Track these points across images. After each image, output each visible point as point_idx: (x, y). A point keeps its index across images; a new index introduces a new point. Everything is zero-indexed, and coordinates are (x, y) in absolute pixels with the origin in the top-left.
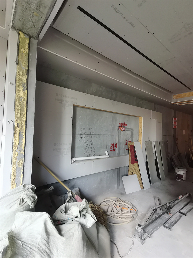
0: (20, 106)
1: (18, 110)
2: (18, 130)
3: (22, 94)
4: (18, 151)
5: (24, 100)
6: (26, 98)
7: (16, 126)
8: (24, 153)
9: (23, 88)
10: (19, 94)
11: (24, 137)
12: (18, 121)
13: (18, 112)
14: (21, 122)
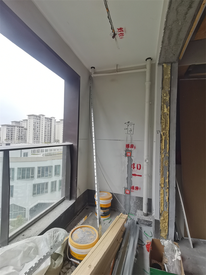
0: (164, 120)
1: (163, 123)
2: (163, 137)
3: (166, 110)
4: (164, 153)
5: (167, 115)
6: (168, 113)
7: (162, 135)
8: (168, 156)
9: (166, 105)
10: (164, 110)
11: (168, 143)
12: (164, 131)
13: (163, 125)
14: (165, 132)
